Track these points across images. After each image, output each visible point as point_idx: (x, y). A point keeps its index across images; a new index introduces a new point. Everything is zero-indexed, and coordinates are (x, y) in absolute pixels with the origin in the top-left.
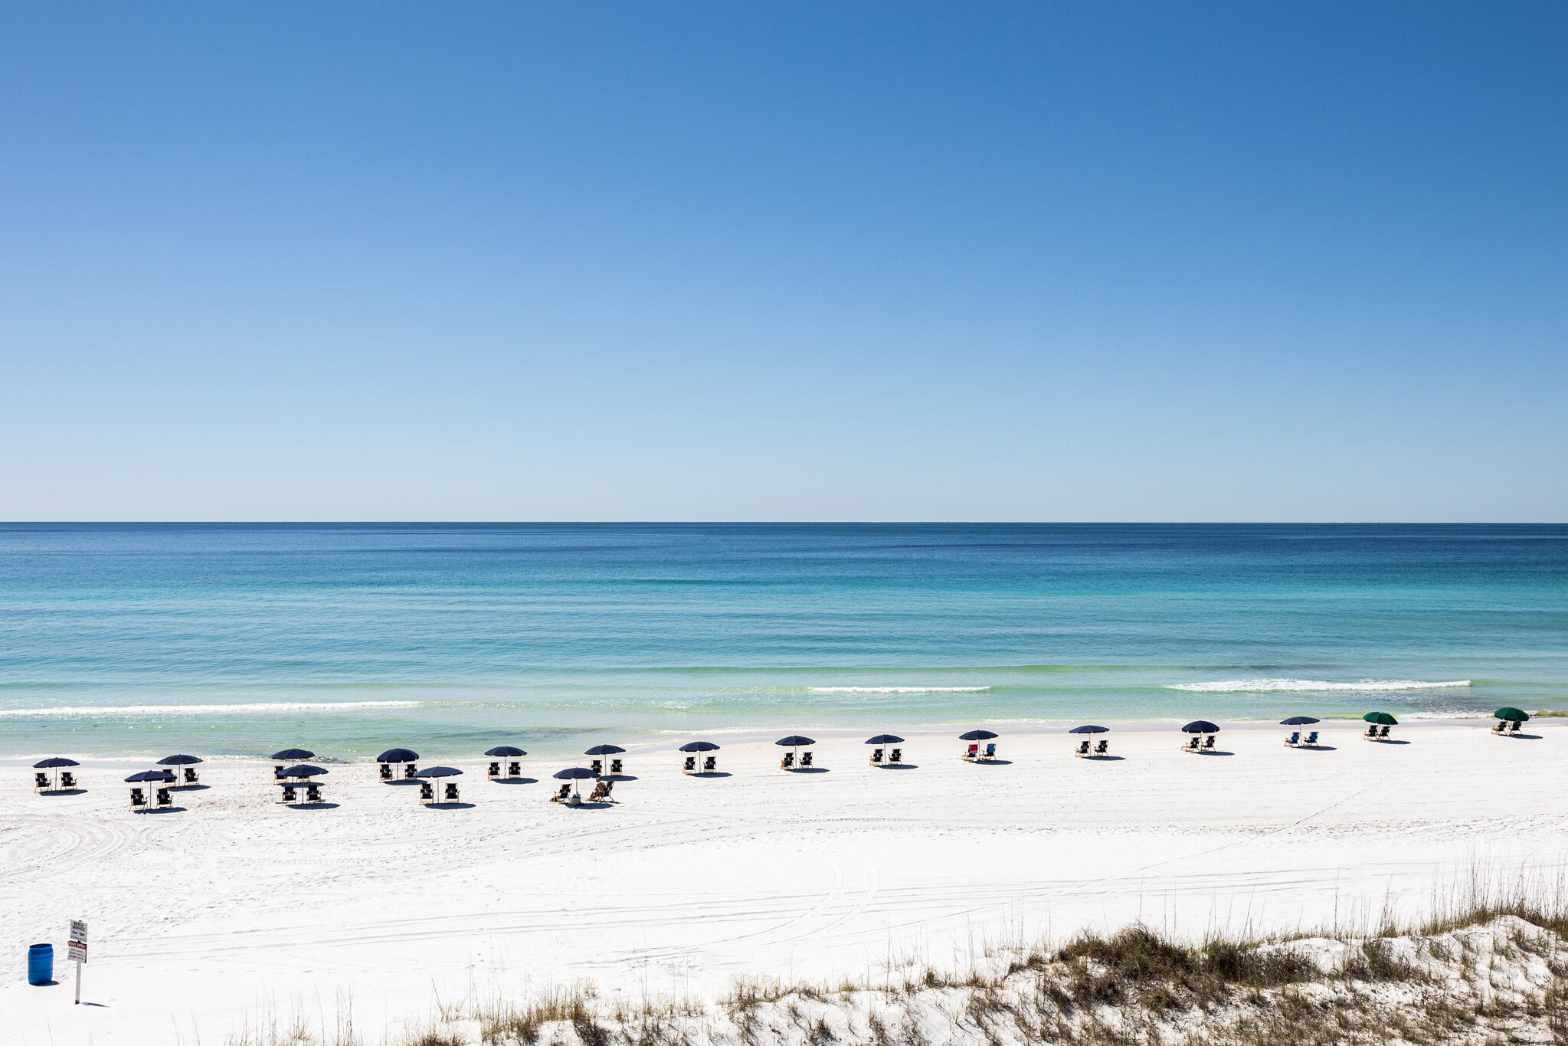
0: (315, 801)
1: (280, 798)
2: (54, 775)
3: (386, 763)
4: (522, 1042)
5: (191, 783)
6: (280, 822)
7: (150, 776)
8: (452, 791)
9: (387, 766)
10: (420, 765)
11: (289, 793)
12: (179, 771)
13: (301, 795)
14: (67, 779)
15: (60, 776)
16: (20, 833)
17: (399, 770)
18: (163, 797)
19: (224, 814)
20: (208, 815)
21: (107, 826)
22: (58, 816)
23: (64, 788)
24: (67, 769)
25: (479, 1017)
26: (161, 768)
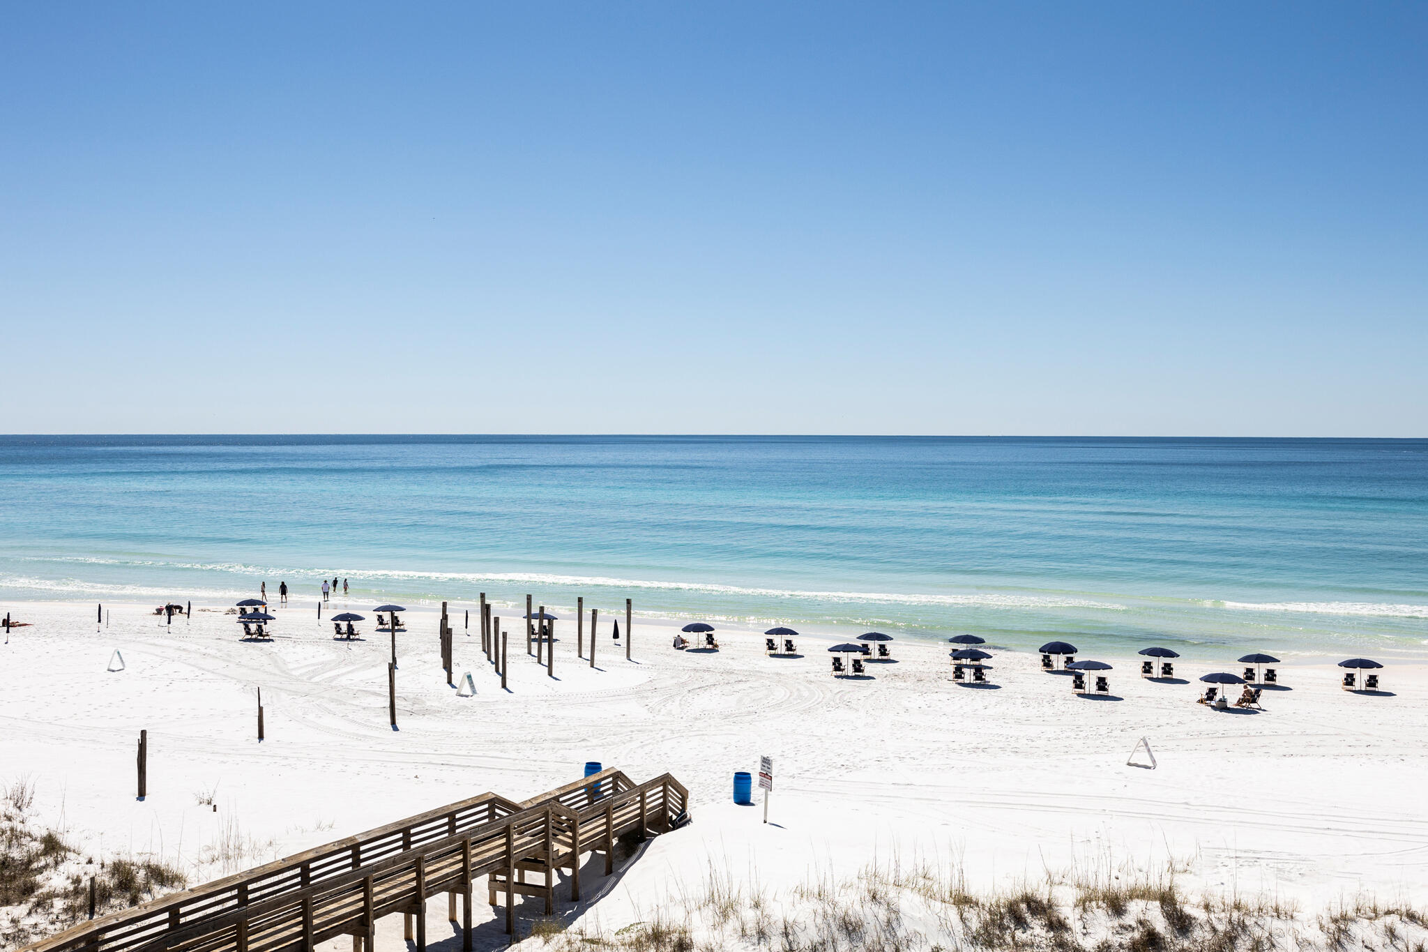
0: (980, 682)
1: (951, 676)
2: (779, 641)
3: (1047, 654)
4: (1110, 913)
5: (884, 657)
6: (949, 696)
7: (848, 648)
8: (1102, 683)
9: (1048, 657)
10: (1077, 658)
11: (958, 672)
12: (874, 646)
13: (969, 676)
14: (789, 645)
15: (784, 643)
16: (748, 684)
17: (1059, 661)
18: (857, 666)
19: (903, 685)
20: (892, 685)
21: (812, 686)
22: (778, 674)
23: (787, 653)
24: (789, 637)
25: (1079, 886)
26: (859, 643)
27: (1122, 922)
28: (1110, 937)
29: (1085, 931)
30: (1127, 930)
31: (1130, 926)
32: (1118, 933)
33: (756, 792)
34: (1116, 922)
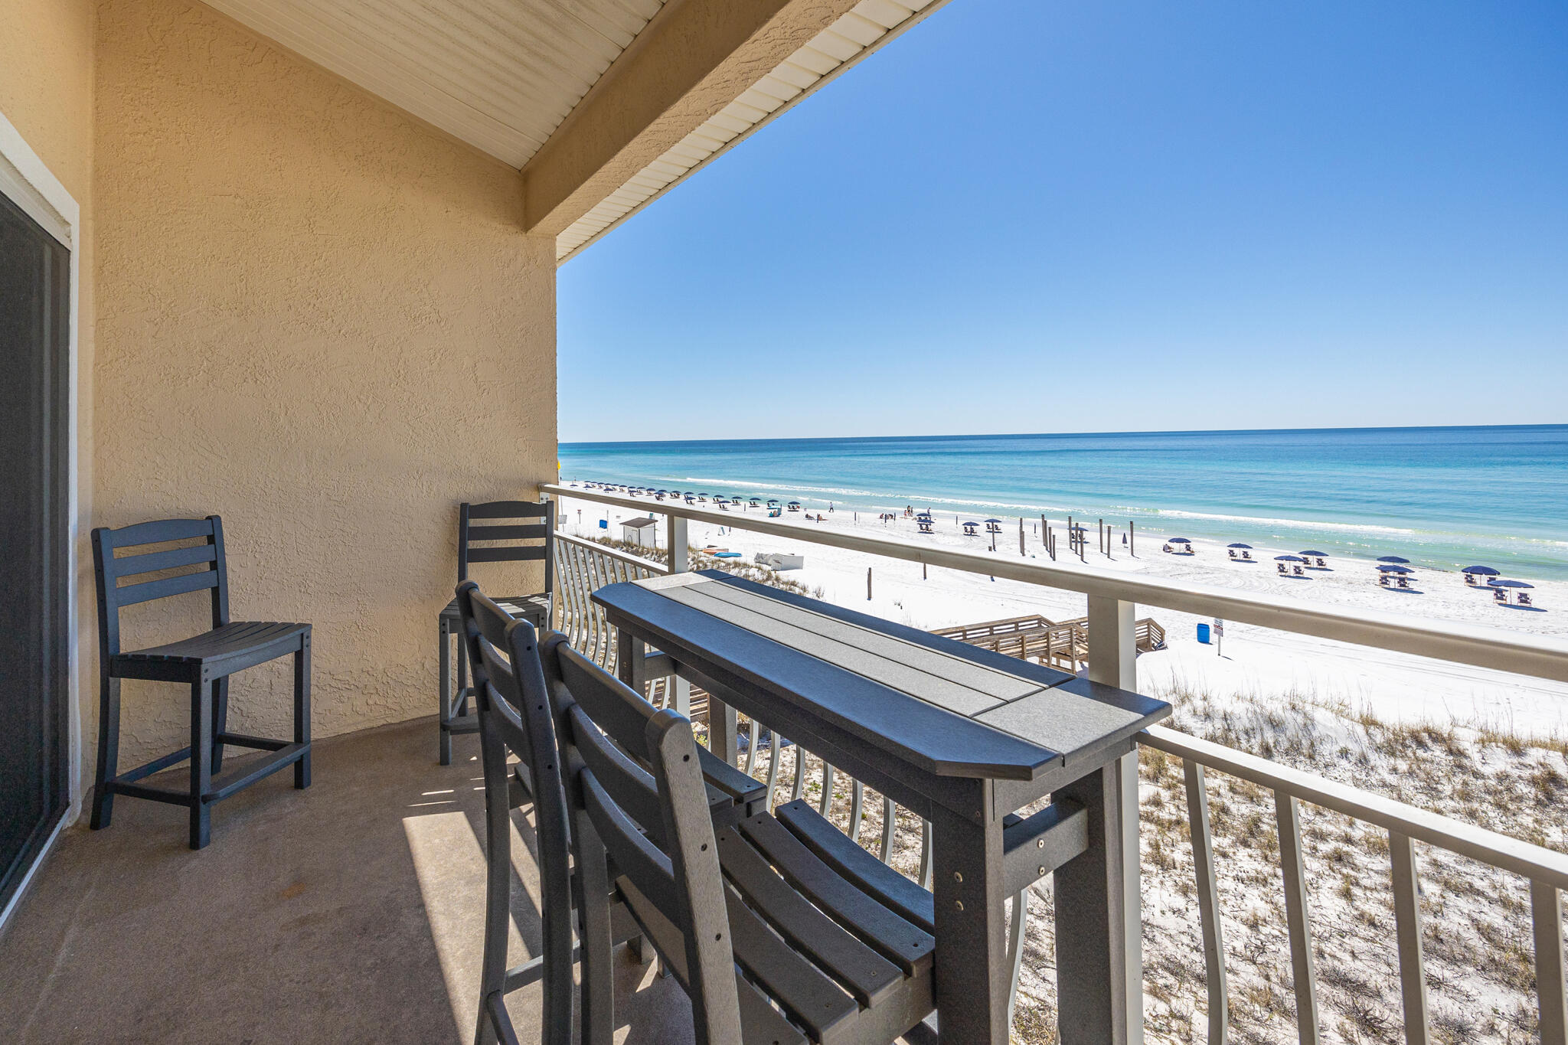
0: (1403, 586)
1: (1378, 582)
2: (1238, 551)
4: (1509, 752)
5: (1321, 567)
6: (1374, 595)
7: (1289, 558)
8: (1523, 598)
10: (1499, 578)
11: (1384, 581)
12: (1313, 559)
13: (1394, 583)
14: (1246, 555)
15: (1242, 553)
16: (1213, 575)
17: (1482, 580)
18: (1297, 570)
19: (1336, 585)
20: (1326, 584)
21: (1261, 580)
22: (1236, 571)
23: (1244, 559)
24: (1245, 550)
25: (1481, 730)
26: (1301, 556)
27: (1522, 761)
28: (1509, 769)
29: (1484, 761)
30: (1527, 767)
31: (1530, 765)
32: (1517, 768)
33: (1213, 637)
34: (1516, 760)
